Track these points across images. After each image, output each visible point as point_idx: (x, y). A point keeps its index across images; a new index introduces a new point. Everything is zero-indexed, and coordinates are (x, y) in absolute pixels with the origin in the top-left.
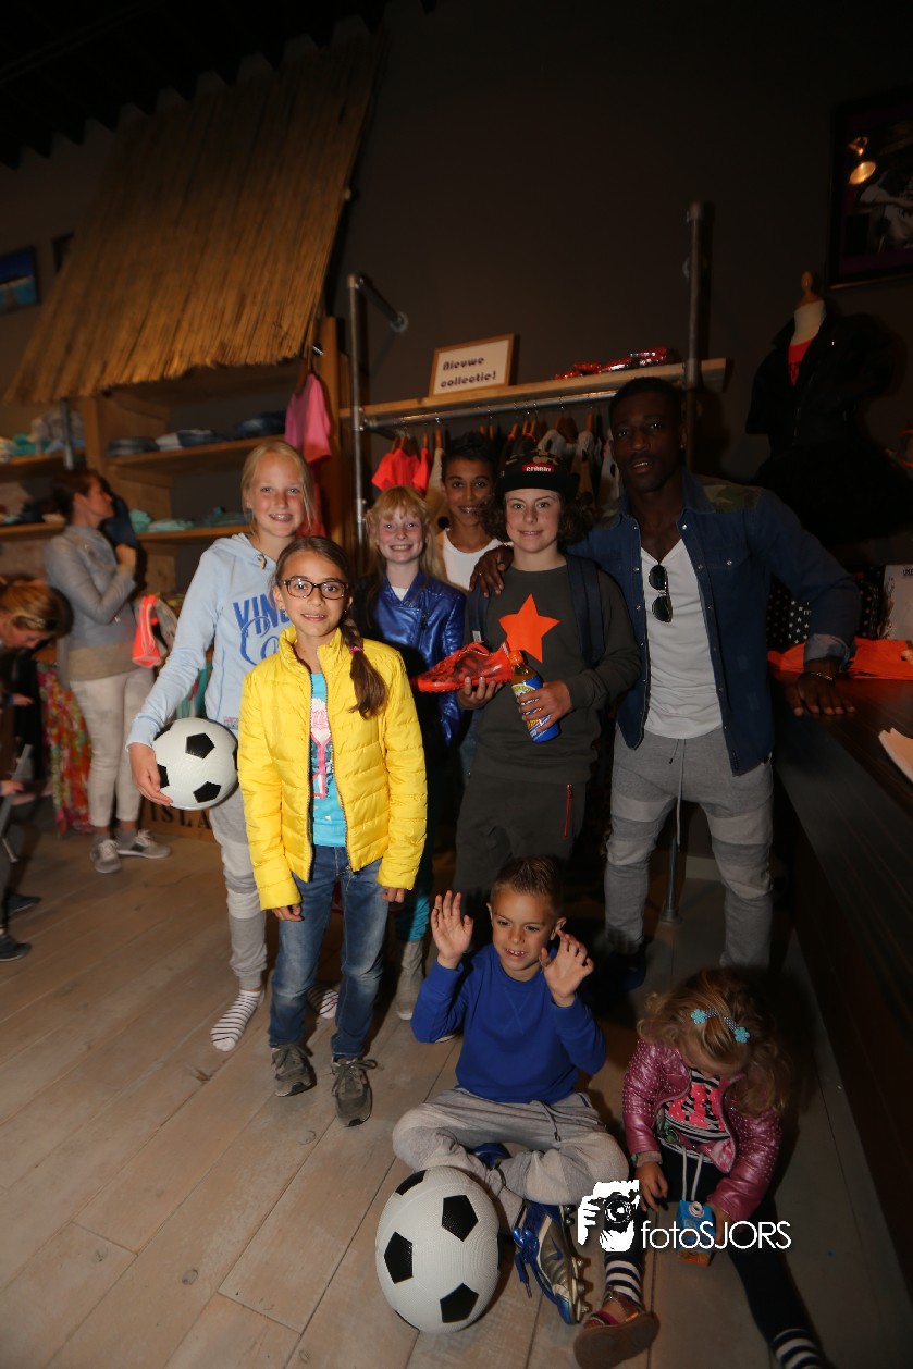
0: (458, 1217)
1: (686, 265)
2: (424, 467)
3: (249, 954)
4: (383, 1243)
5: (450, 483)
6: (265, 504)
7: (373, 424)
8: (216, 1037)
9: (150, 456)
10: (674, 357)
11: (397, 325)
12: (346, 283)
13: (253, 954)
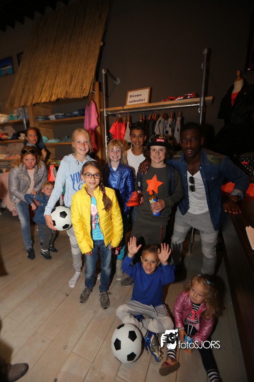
0: (132, 336)
1: (202, 64)
2: (124, 127)
3: (77, 263)
4: (113, 341)
5: (132, 136)
6: (78, 146)
7: (109, 113)
8: (70, 284)
9: (47, 121)
10: (197, 96)
11: (117, 82)
12: (102, 72)
13: (78, 264)
